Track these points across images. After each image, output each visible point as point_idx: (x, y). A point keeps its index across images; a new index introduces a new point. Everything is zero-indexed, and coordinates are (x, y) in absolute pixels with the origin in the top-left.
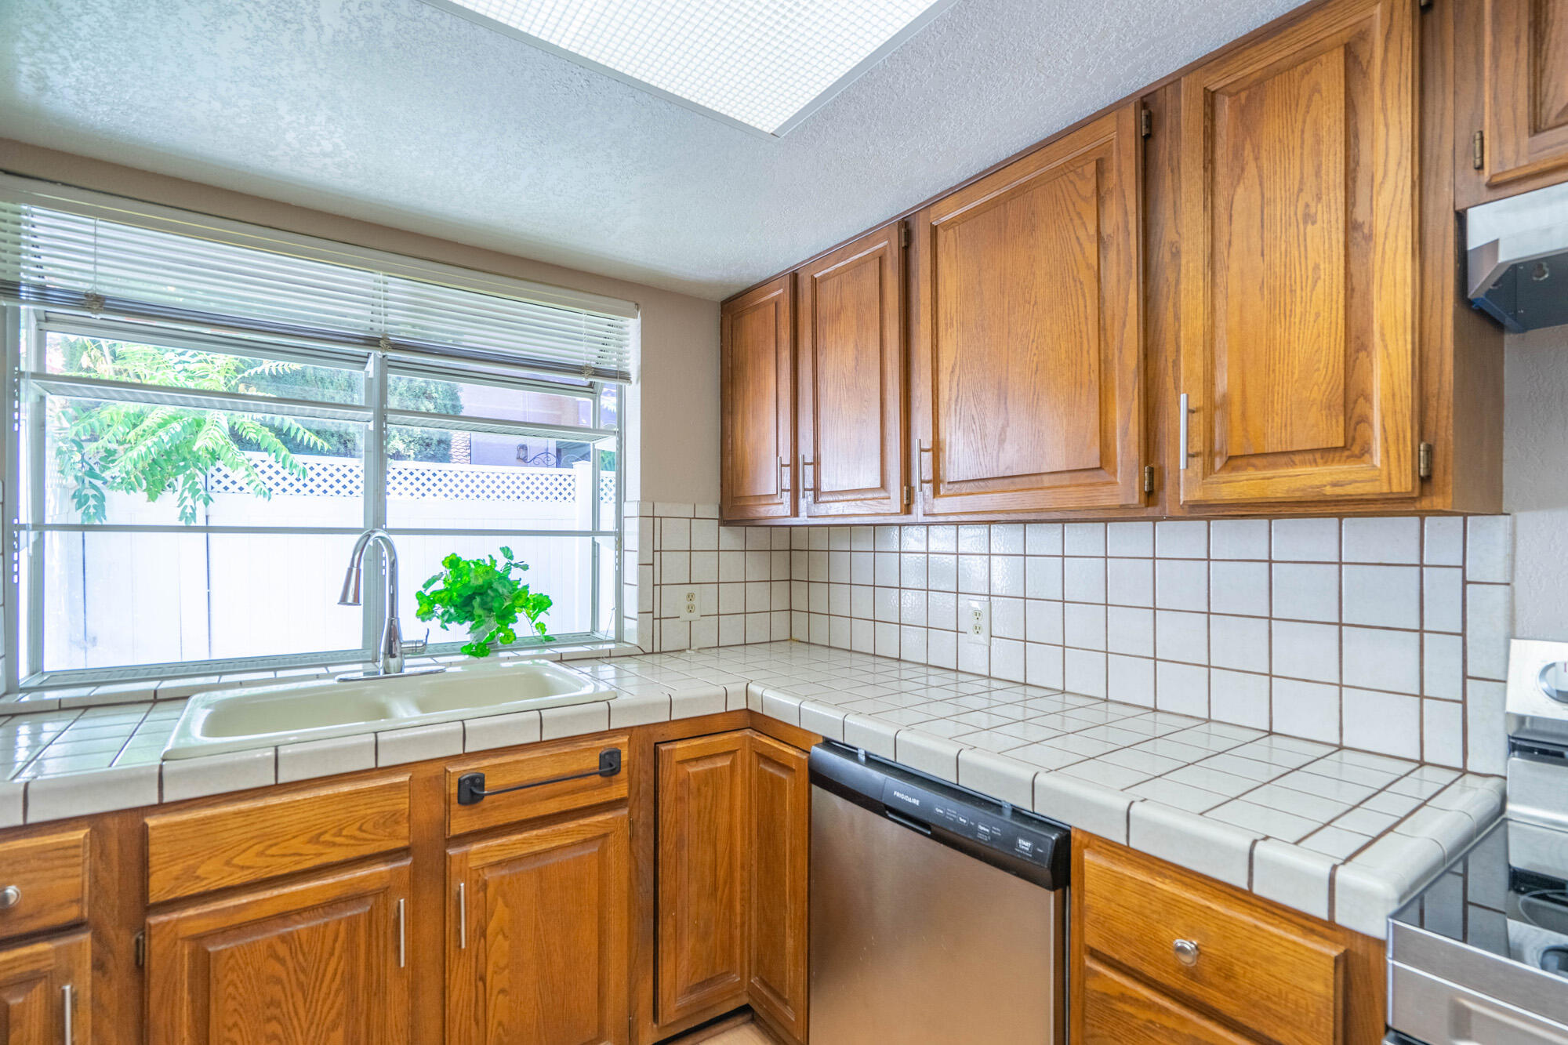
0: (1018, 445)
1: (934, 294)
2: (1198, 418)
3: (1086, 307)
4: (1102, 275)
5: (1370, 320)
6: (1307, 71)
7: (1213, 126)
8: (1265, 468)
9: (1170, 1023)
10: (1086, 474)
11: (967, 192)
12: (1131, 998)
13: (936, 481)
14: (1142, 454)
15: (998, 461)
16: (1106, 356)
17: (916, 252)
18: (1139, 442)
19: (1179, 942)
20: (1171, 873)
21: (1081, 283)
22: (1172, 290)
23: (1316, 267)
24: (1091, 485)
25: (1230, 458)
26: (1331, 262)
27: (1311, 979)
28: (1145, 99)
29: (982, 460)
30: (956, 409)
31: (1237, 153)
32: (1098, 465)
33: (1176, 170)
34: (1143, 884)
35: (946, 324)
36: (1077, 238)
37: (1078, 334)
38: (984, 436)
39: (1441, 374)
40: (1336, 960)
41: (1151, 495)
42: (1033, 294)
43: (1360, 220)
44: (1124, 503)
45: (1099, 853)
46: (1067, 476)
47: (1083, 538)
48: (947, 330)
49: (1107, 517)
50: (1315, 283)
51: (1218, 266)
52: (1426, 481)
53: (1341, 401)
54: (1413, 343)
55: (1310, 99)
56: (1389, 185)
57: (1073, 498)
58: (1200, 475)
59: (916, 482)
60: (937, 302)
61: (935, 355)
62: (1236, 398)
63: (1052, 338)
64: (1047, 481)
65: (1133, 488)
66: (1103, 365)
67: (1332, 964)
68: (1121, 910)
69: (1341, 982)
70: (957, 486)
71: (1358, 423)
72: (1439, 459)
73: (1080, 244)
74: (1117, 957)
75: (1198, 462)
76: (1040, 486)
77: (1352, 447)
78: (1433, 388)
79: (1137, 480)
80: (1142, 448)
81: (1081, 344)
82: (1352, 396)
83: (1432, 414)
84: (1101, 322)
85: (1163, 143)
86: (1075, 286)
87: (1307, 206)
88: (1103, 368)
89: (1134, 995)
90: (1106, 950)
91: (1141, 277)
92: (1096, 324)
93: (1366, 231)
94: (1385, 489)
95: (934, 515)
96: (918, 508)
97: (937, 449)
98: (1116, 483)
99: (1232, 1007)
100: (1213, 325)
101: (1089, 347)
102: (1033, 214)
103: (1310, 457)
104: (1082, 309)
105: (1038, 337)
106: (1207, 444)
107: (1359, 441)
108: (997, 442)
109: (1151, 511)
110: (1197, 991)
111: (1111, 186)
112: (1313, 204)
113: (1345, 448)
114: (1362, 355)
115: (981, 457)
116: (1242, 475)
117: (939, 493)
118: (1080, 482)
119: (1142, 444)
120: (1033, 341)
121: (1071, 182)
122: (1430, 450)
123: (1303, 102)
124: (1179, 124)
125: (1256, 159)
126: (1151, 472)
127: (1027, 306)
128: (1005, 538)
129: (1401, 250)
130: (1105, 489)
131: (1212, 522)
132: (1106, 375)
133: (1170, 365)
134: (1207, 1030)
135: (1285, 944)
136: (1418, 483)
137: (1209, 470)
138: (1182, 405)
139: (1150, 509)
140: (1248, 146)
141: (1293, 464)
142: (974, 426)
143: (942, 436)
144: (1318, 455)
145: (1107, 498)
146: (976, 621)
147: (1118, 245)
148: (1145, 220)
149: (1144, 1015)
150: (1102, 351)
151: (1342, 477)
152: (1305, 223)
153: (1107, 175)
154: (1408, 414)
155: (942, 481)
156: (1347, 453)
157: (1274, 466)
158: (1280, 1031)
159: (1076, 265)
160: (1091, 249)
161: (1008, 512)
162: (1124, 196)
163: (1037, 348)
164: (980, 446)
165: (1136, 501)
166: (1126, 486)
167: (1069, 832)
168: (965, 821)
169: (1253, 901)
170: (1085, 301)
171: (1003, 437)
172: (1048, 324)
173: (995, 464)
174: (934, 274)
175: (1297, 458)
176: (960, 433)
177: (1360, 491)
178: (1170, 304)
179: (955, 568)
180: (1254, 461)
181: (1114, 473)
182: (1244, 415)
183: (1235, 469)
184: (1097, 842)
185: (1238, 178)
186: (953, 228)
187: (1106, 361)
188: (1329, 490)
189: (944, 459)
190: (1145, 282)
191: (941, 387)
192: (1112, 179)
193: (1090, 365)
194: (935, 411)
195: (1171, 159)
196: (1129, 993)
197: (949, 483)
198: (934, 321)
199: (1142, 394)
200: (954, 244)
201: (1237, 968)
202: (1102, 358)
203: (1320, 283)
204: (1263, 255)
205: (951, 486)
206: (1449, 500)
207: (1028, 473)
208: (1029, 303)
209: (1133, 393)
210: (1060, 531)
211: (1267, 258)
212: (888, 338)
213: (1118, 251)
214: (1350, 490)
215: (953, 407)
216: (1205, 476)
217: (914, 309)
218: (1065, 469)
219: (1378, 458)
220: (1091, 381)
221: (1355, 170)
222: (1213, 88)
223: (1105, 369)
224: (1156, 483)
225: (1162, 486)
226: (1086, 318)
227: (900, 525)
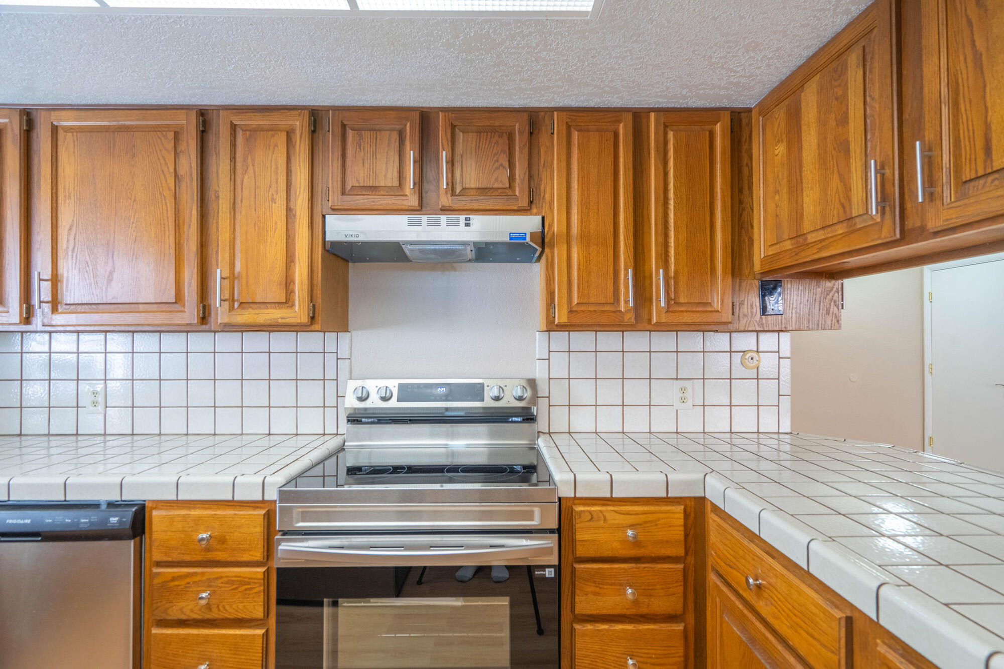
0: (122, 284)
1: (54, 172)
2: (227, 282)
3: (167, 211)
4: (177, 196)
5: (295, 250)
6: (273, 136)
7: (235, 141)
8: (256, 309)
9: (196, 579)
10: (167, 305)
11: (83, 113)
12: (178, 577)
13: (55, 304)
14: (199, 297)
15: (106, 292)
16: (179, 241)
17: (37, 137)
18: (197, 291)
19: (200, 536)
20: (199, 505)
21: (165, 197)
22: (216, 214)
23: (276, 223)
24: (170, 312)
25: (241, 303)
26: (281, 222)
27: (255, 527)
28: (203, 111)
29: (94, 291)
30: (72, 255)
31: (245, 159)
32: (174, 301)
33: (217, 154)
34: (184, 516)
35: (65, 196)
36: (162, 171)
37: (163, 226)
38: (95, 276)
39: (317, 277)
40: (264, 515)
41: (204, 318)
42: (133, 194)
43: (292, 207)
44: (189, 323)
45: (162, 509)
46: (155, 306)
47: (172, 342)
48: (65, 200)
49: (187, 329)
50: (276, 230)
51: (237, 210)
52: (313, 318)
53: (285, 283)
54: (308, 263)
55: (274, 148)
56: (301, 197)
57: (159, 319)
58: (228, 310)
59: (35, 301)
60: (57, 178)
61: (54, 215)
62: (244, 275)
63: (146, 224)
64: (141, 307)
65: (194, 315)
66: (177, 246)
67: (263, 517)
68: (173, 534)
69: (266, 523)
70: (73, 307)
71: (291, 293)
72: (317, 310)
73: (164, 175)
74: (170, 559)
75: (226, 304)
76: (137, 310)
77: (288, 302)
78: (315, 282)
79: (196, 310)
80: (199, 294)
81: (165, 231)
82: (289, 281)
83: (315, 292)
84: (177, 222)
85: (211, 138)
86: (161, 198)
87: (273, 195)
88: (177, 248)
89: (180, 574)
90: (165, 559)
91: (199, 204)
92: (174, 222)
93: (294, 212)
94: (299, 321)
95: (52, 326)
96: (37, 322)
97: (55, 280)
98: (184, 312)
99: (225, 556)
100: (234, 238)
101: (169, 234)
102: (134, 146)
103: (273, 305)
104: (165, 211)
105: (137, 222)
106: (231, 295)
107: (291, 300)
108: (106, 280)
109: (204, 327)
110: (210, 556)
111: (183, 149)
112: (275, 195)
113: (286, 303)
114: (293, 264)
115: (94, 289)
116: (246, 312)
117: (57, 310)
118: (164, 309)
119: (199, 292)
120: (133, 223)
121: (159, 137)
122: (314, 307)
123: (272, 147)
124: (219, 131)
125: (253, 165)
126: (204, 307)
127: (129, 201)
128: (117, 342)
129: (304, 225)
130: (178, 314)
131: (244, 333)
132: (179, 251)
133: (214, 253)
134: (214, 572)
135: (246, 517)
136: (310, 319)
137: (232, 308)
138: (218, 274)
139: (204, 326)
140: (250, 158)
141: (267, 308)
142: (88, 269)
143: (60, 271)
144: (277, 305)
145: (179, 319)
146: (93, 398)
147: (187, 183)
148: (202, 174)
149: (183, 582)
150: (177, 239)
151: (284, 315)
152: (272, 202)
153: (180, 142)
154: (307, 291)
155: (60, 303)
156: (287, 305)
157: (260, 308)
158: (244, 556)
159: (162, 186)
160: (171, 180)
161: (115, 325)
162: (190, 158)
163: (136, 227)
164: (93, 282)
165: (195, 322)
166: (191, 313)
167: (144, 504)
168: (70, 521)
169: (235, 504)
170: (167, 208)
171: (111, 278)
172: (144, 215)
173: (104, 295)
174: (54, 158)
175: (269, 305)
176: (76, 272)
177: (291, 321)
178: (215, 222)
179: (76, 363)
180: (251, 305)
181: (184, 306)
182: (247, 283)
183: (243, 308)
184: (160, 504)
185: (245, 171)
186: (72, 132)
187: (179, 243)
188: (280, 321)
189: (62, 287)
190: (202, 207)
191: (60, 238)
192: (182, 146)
193: (170, 245)
194: (54, 253)
195: (215, 148)
196: (176, 575)
197: (66, 304)
198: (54, 191)
199: (199, 265)
200: (72, 144)
201: (227, 537)
202: (177, 242)
203: (277, 230)
204: (255, 210)
205: (68, 307)
206: (320, 326)
207: (128, 302)
208: (131, 199)
209: (194, 264)
210: (158, 337)
211: (257, 213)
212: (8, 192)
213: (187, 186)
214: (288, 321)
215: (70, 253)
216: (230, 311)
217: (35, 178)
218: (153, 302)
219: (297, 308)
220: (170, 254)
221: (290, 186)
222: (235, 123)
223: (179, 248)
224: (207, 313)
225: (210, 315)
226: (168, 218)
227: (22, 332)
